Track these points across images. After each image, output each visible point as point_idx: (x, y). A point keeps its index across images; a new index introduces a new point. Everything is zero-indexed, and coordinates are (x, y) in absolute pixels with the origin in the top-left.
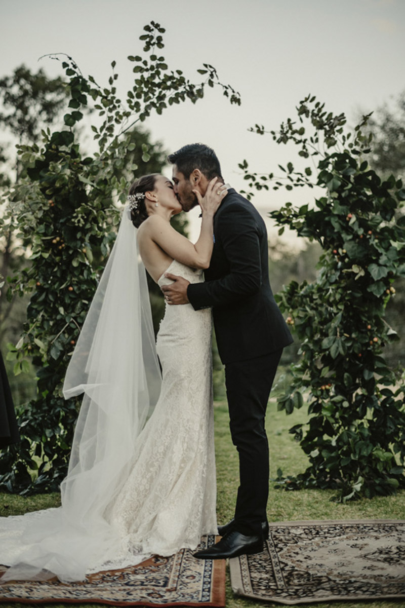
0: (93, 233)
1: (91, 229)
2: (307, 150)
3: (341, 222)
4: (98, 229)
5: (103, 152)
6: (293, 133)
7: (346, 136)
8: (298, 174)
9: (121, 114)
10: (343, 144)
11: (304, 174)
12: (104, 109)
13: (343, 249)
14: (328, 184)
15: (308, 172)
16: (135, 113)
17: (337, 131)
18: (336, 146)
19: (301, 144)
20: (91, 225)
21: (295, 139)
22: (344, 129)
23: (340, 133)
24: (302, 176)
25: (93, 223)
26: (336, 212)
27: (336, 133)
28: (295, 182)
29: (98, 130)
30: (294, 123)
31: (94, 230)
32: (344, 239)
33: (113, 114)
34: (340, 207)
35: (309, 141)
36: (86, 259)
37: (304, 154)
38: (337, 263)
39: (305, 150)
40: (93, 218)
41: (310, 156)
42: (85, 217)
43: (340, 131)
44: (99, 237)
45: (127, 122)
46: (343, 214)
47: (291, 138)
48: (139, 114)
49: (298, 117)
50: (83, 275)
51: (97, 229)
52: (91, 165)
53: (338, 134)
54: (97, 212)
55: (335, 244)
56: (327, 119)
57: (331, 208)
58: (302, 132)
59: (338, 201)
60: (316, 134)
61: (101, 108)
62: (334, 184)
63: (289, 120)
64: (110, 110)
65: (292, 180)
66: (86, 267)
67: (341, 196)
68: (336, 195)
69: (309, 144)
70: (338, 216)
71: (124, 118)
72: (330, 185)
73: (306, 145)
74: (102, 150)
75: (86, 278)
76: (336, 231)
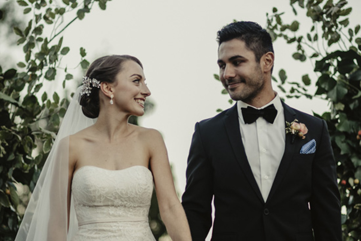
0: (18, 166)
1: (16, 161)
2: (303, 51)
3: (350, 142)
4: (25, 161)
5: (30, 61)
6: (284, 28)
7: (354, 30)
8: (293, 83)
9: (53, 11)
10: (351, 40)
11: (302, 84)
12: (30, 5)
13: (354, 178)
14: (331, 93)
15: (306, 80)
16: (71, 9)
17: (341, 23)
18: (340, 42)
19: (296, 44)
20: (16, 155)
21: (286, 37)
22: (350, 20)
23: (345, 26)
24: (299, 86)
25: (17, 153)
26: (341, 129)
27: (339, 26)
28: (288, 93)
29: (24, 34)
30: (282, 13)
31: (20, 162)
32: (355, 164)
33: (43, 11)
34: (348, 122)
35: (305, 40)
36: (10, 203)
37: (300, 57)
38: (348, 198)
39: (300, 52)
40: (17, 147)
41: (308, 59)
42: (7, 144)
43: (345, 23)
44: (26, 172)
45: (62, 22)
46: (352, 131)
47: (281, 35)
48: (76, 10)
49: (291, 8)
50: (7, 224)
51: (23, 161)
52: (14, 79)
53: (343, 26)
54: (23, 138)
55: (345, 173)
56: (325, 7)
57: (336, 125)
58: (295, 27)
59: (344, 114)
60: (313, 29)
61: (26, 4)
62: (338, 92)
63: (275, 10)
64: (38, 7)
65: (284, 91)
66: (10, 215)
67: (349, 108)
68: (341, 107)
69: (306, 43)
70: (345, 133)
71: (57, 16)
72: (333, 94)
73: (302, 44)
74: (28, 58)
75: (11, 228)
76: (342, 153)
